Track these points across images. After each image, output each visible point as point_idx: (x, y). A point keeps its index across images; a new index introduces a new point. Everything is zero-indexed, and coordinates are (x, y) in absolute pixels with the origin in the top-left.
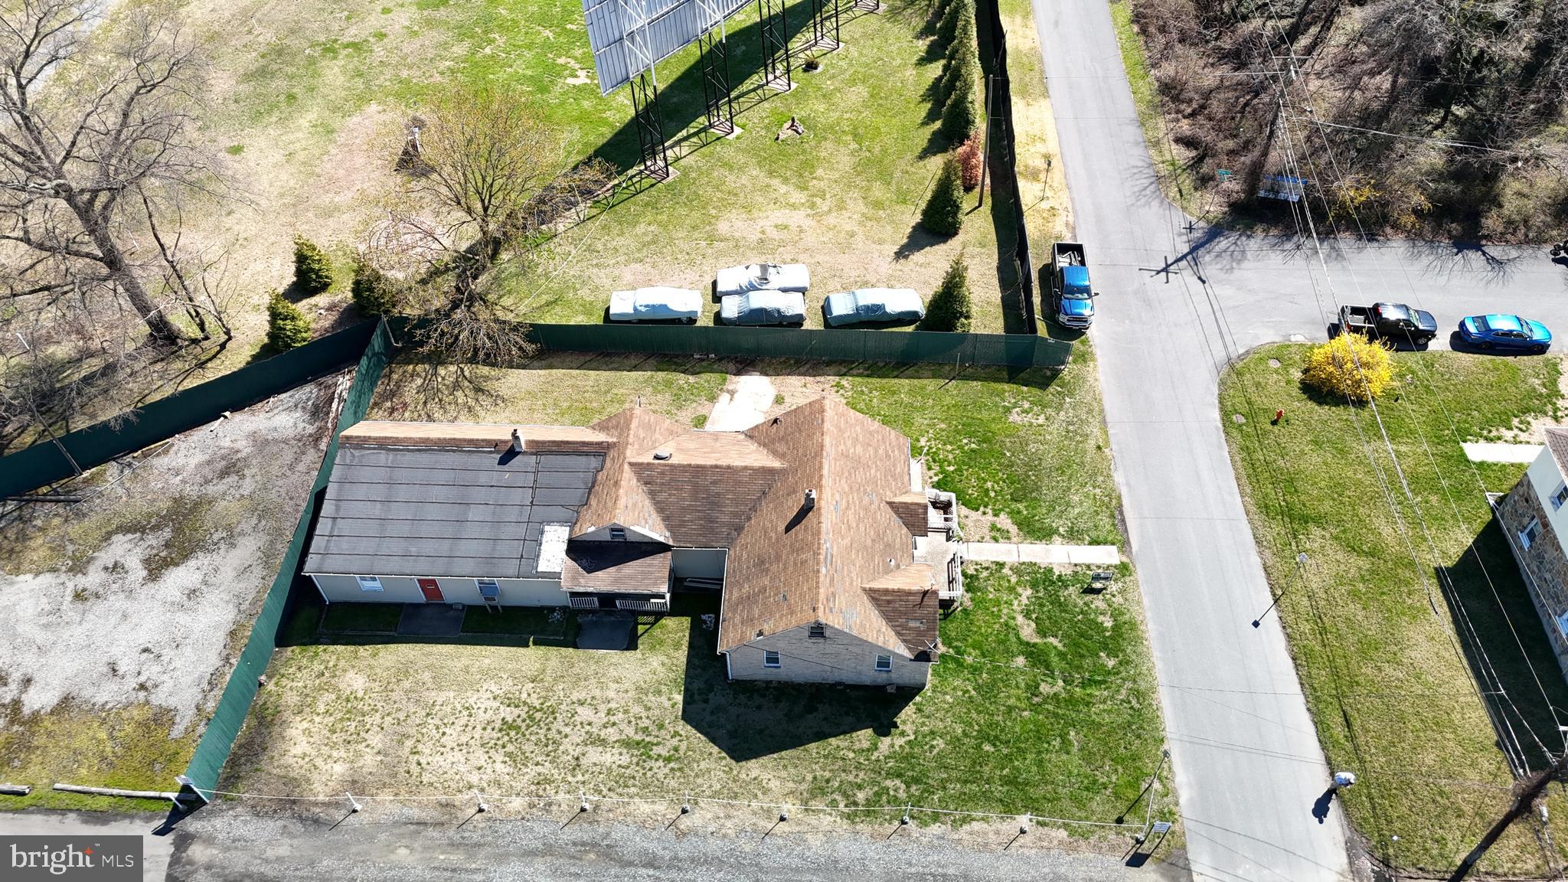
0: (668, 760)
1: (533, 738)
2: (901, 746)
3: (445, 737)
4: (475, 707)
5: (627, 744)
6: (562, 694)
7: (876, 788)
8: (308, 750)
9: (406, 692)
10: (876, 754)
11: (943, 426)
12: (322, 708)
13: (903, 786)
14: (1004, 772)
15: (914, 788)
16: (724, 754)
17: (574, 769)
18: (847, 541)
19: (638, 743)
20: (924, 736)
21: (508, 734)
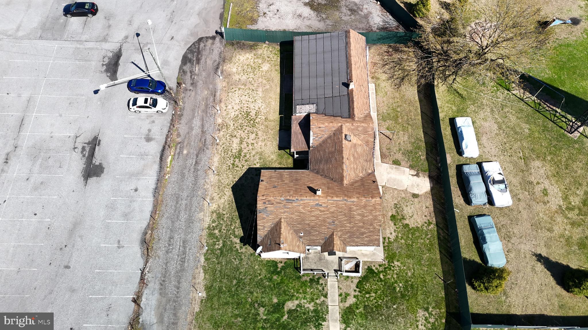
0: (233, 164)
1: (243, 122)
2: (236, 247)
3: (244, 96)
4: (256, 103)
5: (240, 151)
6: (260, 128)
7: (219, 237)
8: (241, 60)
9: (262, 82)
10: (233, 237)
11: (409, 274)
13: (220, 247)
14: (224, 288)
15: (219, 251)
16: (235, 182)
17: (231, 136)
18: (303, 211)
19: (240, 154)
20: (240, 256)
21: (245, 114)
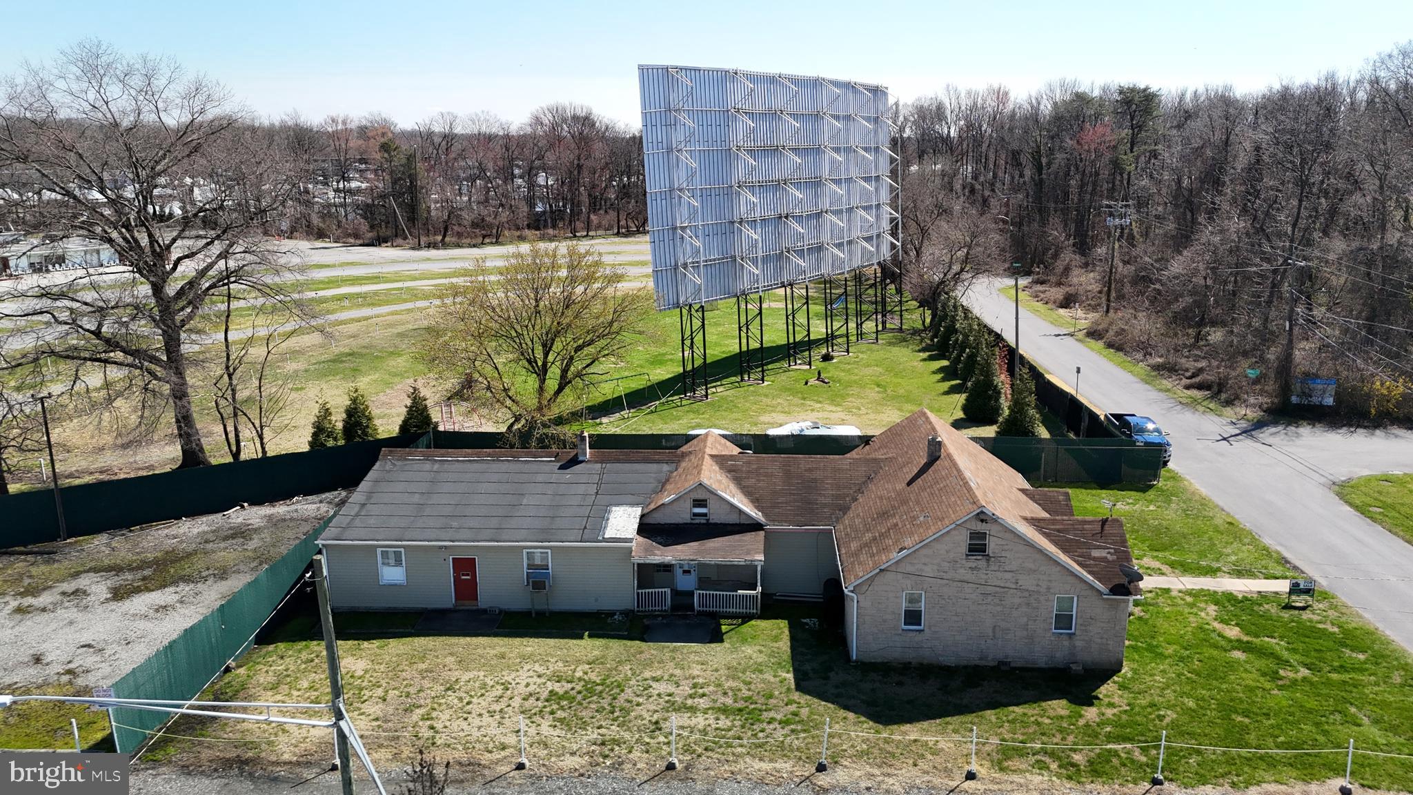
0: (785, 723)
1: (593, 706)
2: (1114, 715)
3: (471, 706)
4: (513, 683)
6: (629, 673)
7: (1098, 751)
9: (421, 672)
10: (1082, 721)
12: (305, 684)
13: (1137, 750)
16: (864, 719)
17: (653, 732)
20: (1144, 708)
21: (558, 704)
